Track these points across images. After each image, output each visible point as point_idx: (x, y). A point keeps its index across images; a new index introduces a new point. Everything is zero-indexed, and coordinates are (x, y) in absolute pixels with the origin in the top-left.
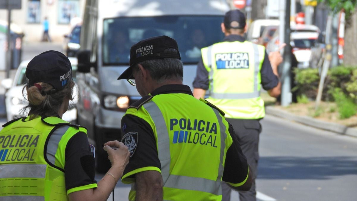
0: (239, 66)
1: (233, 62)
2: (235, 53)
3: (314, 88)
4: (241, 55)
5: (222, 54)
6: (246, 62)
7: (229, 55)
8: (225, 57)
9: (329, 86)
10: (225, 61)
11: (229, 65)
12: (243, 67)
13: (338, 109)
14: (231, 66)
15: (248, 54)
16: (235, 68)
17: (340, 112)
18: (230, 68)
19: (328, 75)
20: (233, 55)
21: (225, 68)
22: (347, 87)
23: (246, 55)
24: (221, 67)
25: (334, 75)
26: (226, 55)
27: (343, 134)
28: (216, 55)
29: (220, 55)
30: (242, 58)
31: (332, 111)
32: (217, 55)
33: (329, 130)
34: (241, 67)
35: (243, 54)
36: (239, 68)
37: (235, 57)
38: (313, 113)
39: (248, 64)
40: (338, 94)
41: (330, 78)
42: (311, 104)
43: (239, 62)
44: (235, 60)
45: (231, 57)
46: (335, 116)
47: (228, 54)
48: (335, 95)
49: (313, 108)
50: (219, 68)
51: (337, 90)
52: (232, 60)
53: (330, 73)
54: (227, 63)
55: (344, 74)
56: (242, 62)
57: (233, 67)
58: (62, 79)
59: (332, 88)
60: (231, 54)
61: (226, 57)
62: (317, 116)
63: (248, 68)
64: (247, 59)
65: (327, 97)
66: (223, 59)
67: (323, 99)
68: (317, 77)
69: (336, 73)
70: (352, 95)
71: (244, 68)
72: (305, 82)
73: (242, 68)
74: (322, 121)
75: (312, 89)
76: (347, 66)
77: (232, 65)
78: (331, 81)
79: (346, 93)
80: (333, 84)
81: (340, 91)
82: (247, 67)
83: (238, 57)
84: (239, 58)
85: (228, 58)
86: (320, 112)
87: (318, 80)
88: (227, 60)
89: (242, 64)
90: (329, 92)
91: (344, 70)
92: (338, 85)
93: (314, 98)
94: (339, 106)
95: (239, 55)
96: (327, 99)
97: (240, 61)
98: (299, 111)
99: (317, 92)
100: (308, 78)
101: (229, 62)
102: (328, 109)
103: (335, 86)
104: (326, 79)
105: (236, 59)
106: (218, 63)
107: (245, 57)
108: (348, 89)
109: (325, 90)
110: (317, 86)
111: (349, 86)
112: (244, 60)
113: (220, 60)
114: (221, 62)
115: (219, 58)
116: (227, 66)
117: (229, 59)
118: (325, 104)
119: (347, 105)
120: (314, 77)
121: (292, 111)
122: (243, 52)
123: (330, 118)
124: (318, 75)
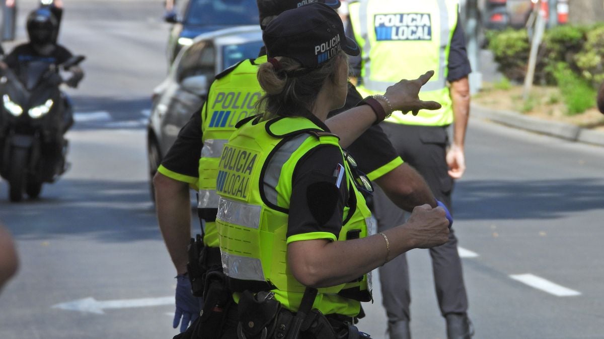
0: (414, 36)
1: (405, 28)
2: (408, 14)
3: (520, 63)
4: (419, 17)
5: (385, 15)
6: (426, 29)
7: (398, 17)
8: (390, 21)
9: (546, 60)
10: (391, 28)
11: (397, 34)
12: (421, 38)
13: (563, 99)
14: (400, 36)
15: (429, 15)
16: (407, 39)
17: (566, 102)
18: (399, 40)
19: (543, 41)
20: (405, 17)
21: (390, 39)
22: (578, 60)
23: (426, 17)
24: (384, 37)
25: (554, 41)
26: (392, 17)
27: (575, 140)
28: (375, 16)
29: (383, 17)
30: (420, 22)
31: (554, 101)
32: (377, 17)
33: (549, 134)
34: (417, 38)
35: (422, 15)
36: (415, 40)
37: (407, 20)
38: (521, 105)
39: (429, 33)
40: (562, 72)
41: (548, 45)
42: (517, 90)
43: (414, 29)
44: (408, 26)
45: (401, 21)
46: (558, 111)
47: (395, 15)
48: (557, 75)
49: (520, 98)
50: (379, 39)
51: (561, 65)
52: (403, 26)
53: (549, 36)
54: (394, 30)
55: (571, 39)
56: (420, 29)
57: (404, 37)
58: (318, 52)
59: (552, 62)
60: (402, 16)
61: (392, 20)
62: (528, 110)
63: (430, 40)
64: (428, 24)
65: (544, 78)
66: (387, 24)
67: (536, 81)
68: (525, 45)
69: (559, 37)
70: (587, 74)
71: (424, 39)
72: (504, 52)
73: (419, 39)
74: (537, 118)
75: (517, 66)
76: (576, 25)
77: (403, 34)
78: (549, 51)
79: (576, 69)
80: (553, 55)
81: (565, 68)
82: (427, 37)
83: (413, 20)
84: (414, 23)
85: (396, 21)
86: (534, 103)
87: (527, 50)
88: (394, 26)
89: (420, 33)
90: (548, 69)
91: (571, 32)
92: (562, 57)
93: (520, 80)
94: (564, 93)
95: (415, 16)
96: (543, 81)
97: (417, 27)
98: (495, 103)
99: (525, 69)
100: (509, 46)
101: (398, 28)
102: (546, 99)
103: (556, 60)
104: (540, 48)
105: (410, 24)
106: (379, 30)
107: (425, 20)
108: (580, 64)
109: (540, 66)
110: (526, 59)
111: (584, 59)
112: (424, 26)
113: (382, 25)
114: (384, 29)
115: (381, 22)
116: (394, 36)
117: (398, 24)
118: (539, 90)
119: (579, 91)
120: (520, 45)
121: (485, 103)
122: (422, 12)
123: (551, 113)
124: (527, 41)
